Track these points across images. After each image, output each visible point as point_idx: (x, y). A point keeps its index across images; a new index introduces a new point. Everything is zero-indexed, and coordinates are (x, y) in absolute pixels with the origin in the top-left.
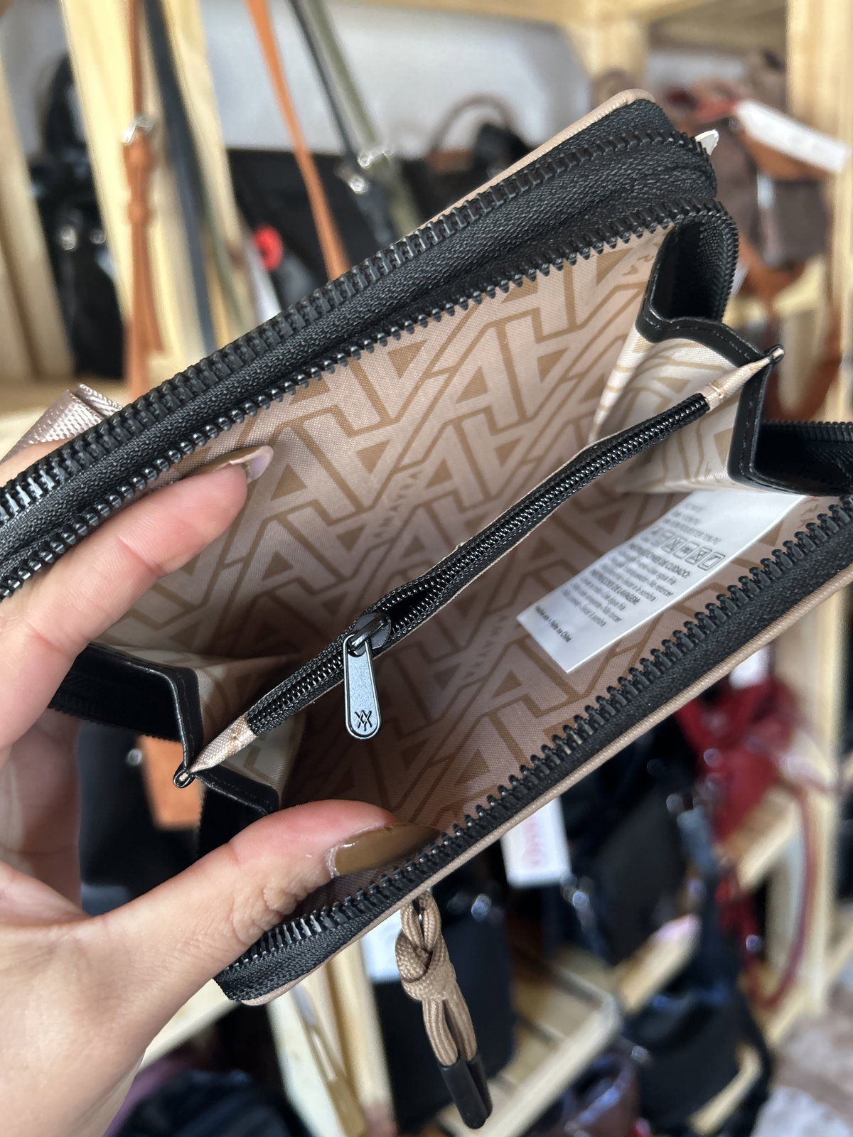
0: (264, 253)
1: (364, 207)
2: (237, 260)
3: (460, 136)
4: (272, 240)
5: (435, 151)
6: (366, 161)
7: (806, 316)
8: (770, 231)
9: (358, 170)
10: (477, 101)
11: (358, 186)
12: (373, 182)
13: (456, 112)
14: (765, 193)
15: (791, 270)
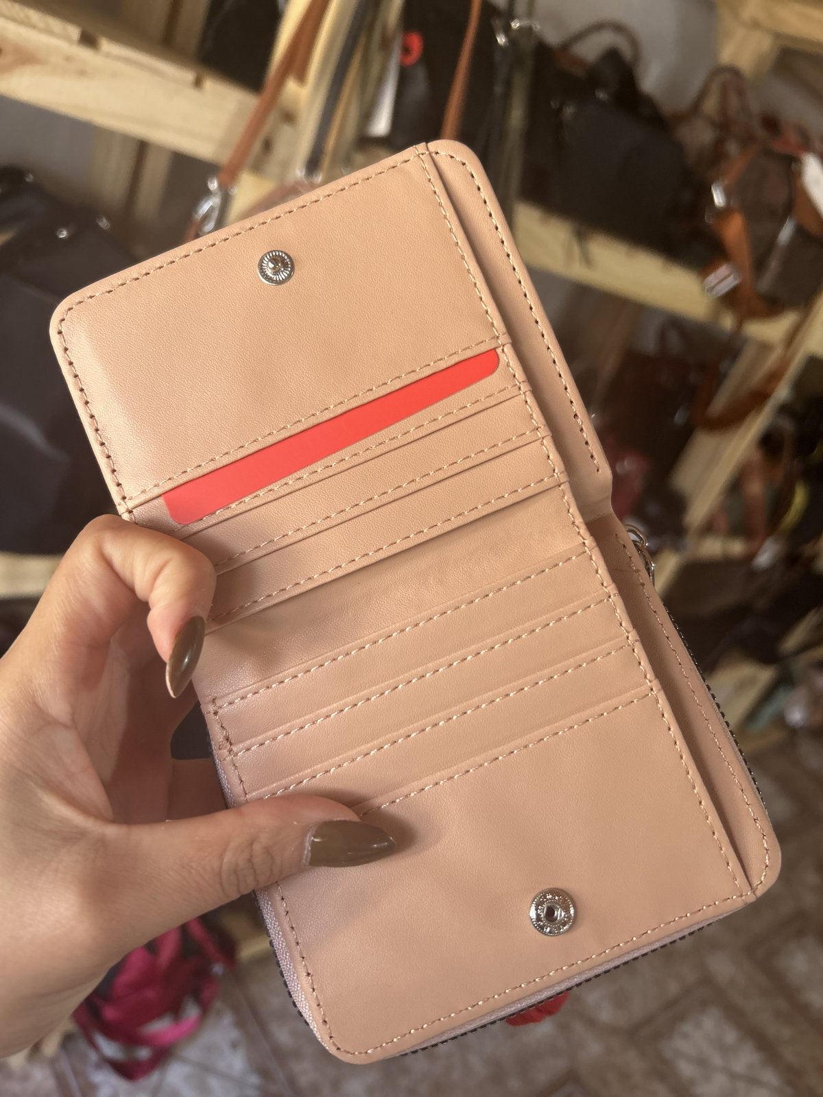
0: (406, 50)
1: (498, 57)
2: (385, 44)
3: (591, 50)
4: (416, 42)
5: (565, 47)
6: (515, 25)
7: (765, 347)
8: (774, 264)
9: (507, 30)
10: (618, 28)
11: (501, 40)
12: (512, 41)
13: (599, 27)
14: (786, 233)
15: (771, 306)
